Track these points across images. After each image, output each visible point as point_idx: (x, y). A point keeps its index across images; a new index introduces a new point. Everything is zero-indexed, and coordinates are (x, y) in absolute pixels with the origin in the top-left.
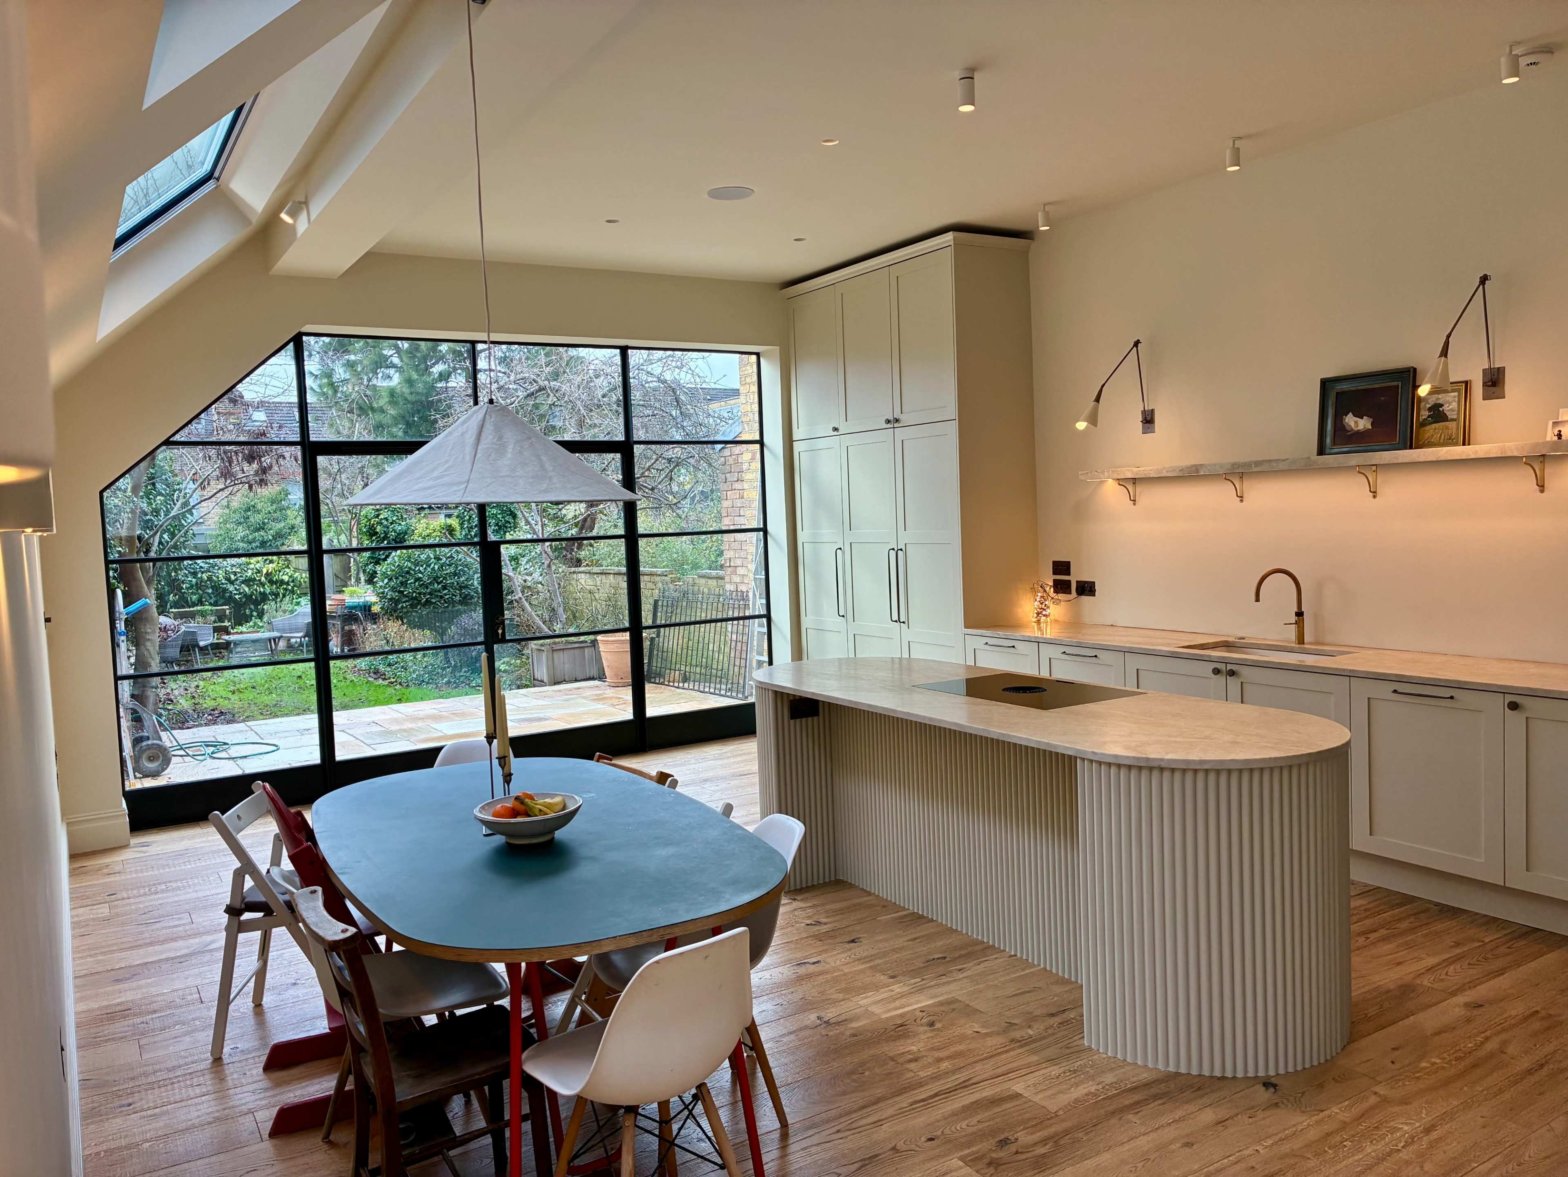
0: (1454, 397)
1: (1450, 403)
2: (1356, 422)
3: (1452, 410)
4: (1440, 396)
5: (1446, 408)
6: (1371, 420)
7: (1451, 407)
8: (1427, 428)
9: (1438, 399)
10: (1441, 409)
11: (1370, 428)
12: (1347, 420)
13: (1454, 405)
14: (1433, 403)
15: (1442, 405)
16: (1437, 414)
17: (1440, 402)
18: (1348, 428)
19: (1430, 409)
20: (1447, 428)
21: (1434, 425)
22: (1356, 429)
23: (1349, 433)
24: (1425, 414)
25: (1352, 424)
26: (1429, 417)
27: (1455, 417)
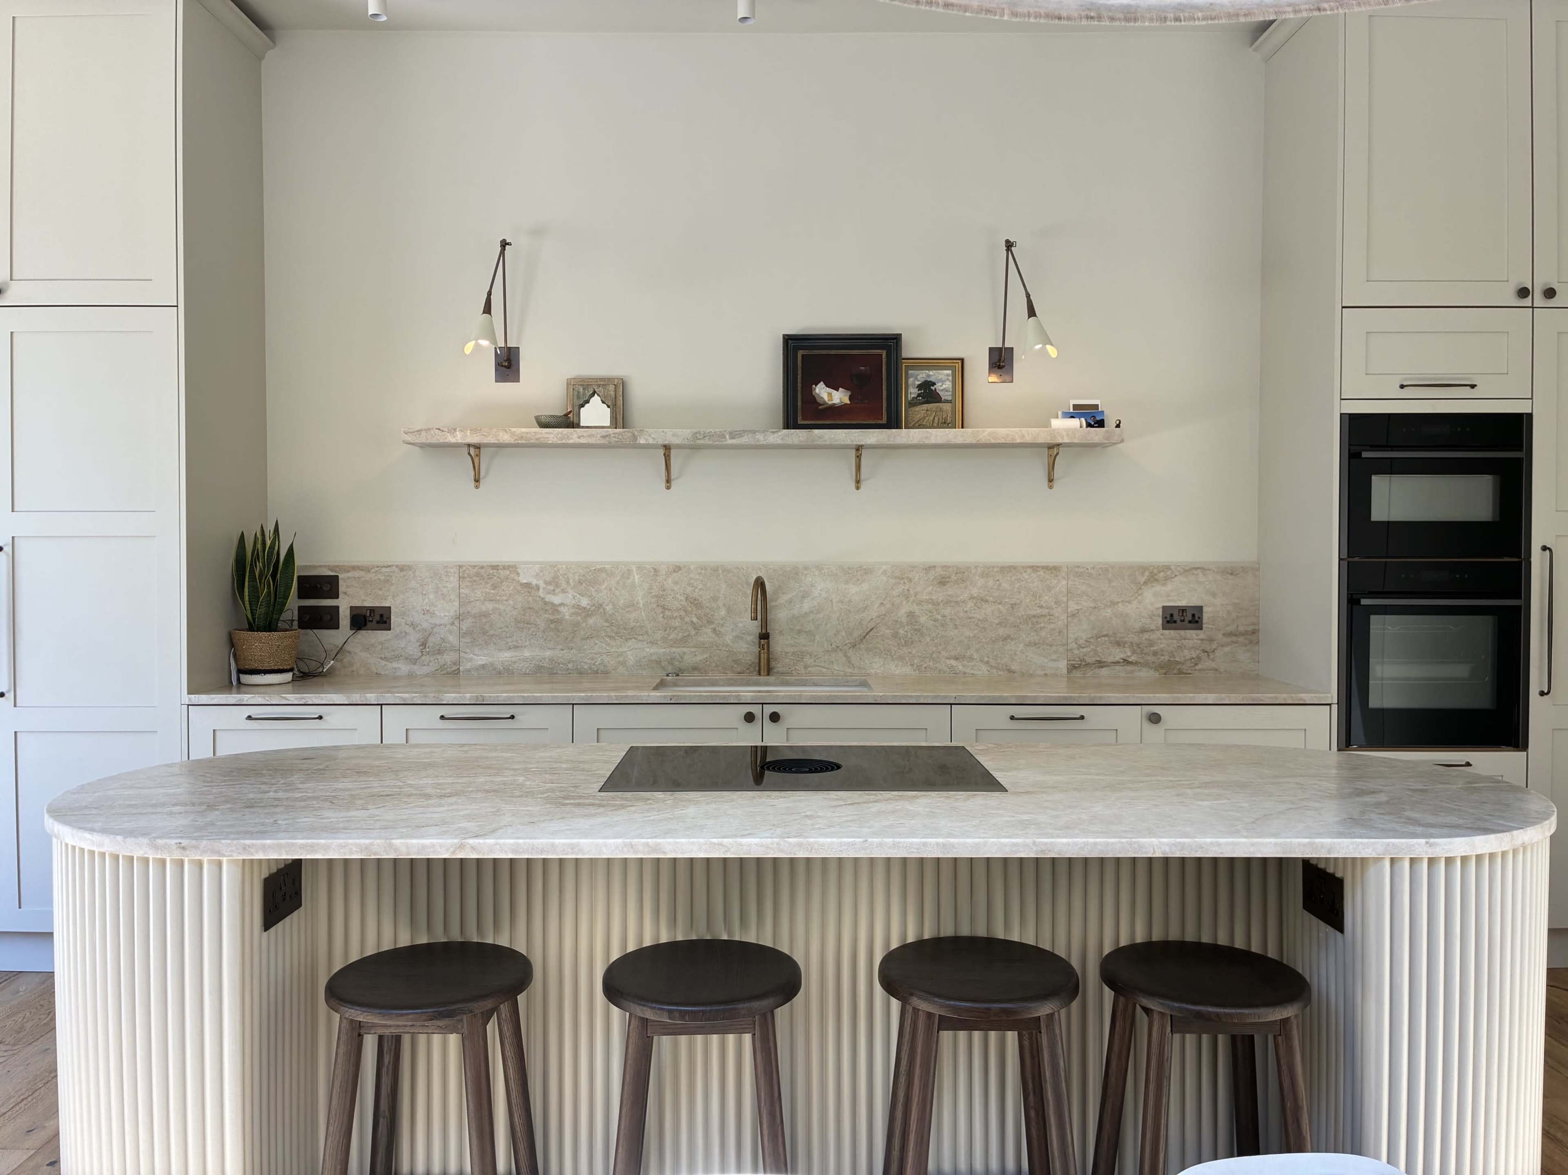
0: (948, 375)
1: (943, 382)
2: (830, 394)
3: (945, 390)
4: (931, 373)
5: (939, 387)
6: (849, 393)
7: (944, 386)
8: (918, 408)
9: (929, 376)
10: (933, 388)
11: (848, 402)
12: (817, 391)
13: (948, 385)
14: (923, 380)
15: (934, 384)
16: (928, 393)
17: (932, 379)
18: (818, 400)
19: (920, 387)
20: (941, 410)
21: (925, 406)
22: (830, 403)
23: (820, 407)
24: (913, 392)
25: (825, 397)
26: (919, 395)
27: (950, 398)
